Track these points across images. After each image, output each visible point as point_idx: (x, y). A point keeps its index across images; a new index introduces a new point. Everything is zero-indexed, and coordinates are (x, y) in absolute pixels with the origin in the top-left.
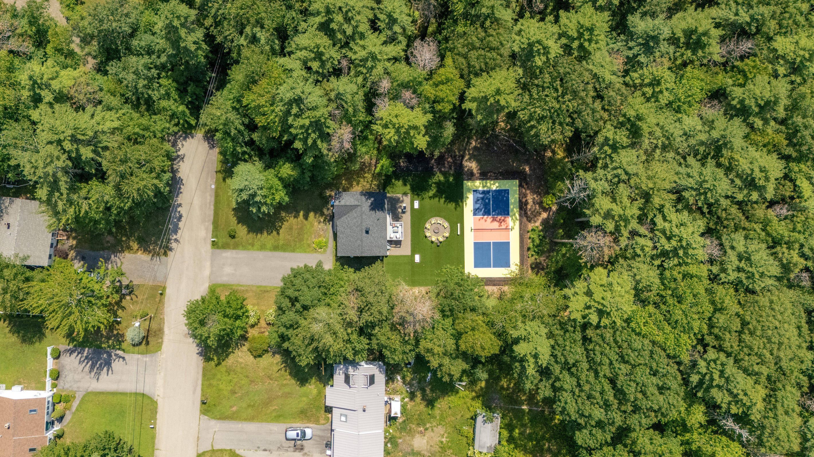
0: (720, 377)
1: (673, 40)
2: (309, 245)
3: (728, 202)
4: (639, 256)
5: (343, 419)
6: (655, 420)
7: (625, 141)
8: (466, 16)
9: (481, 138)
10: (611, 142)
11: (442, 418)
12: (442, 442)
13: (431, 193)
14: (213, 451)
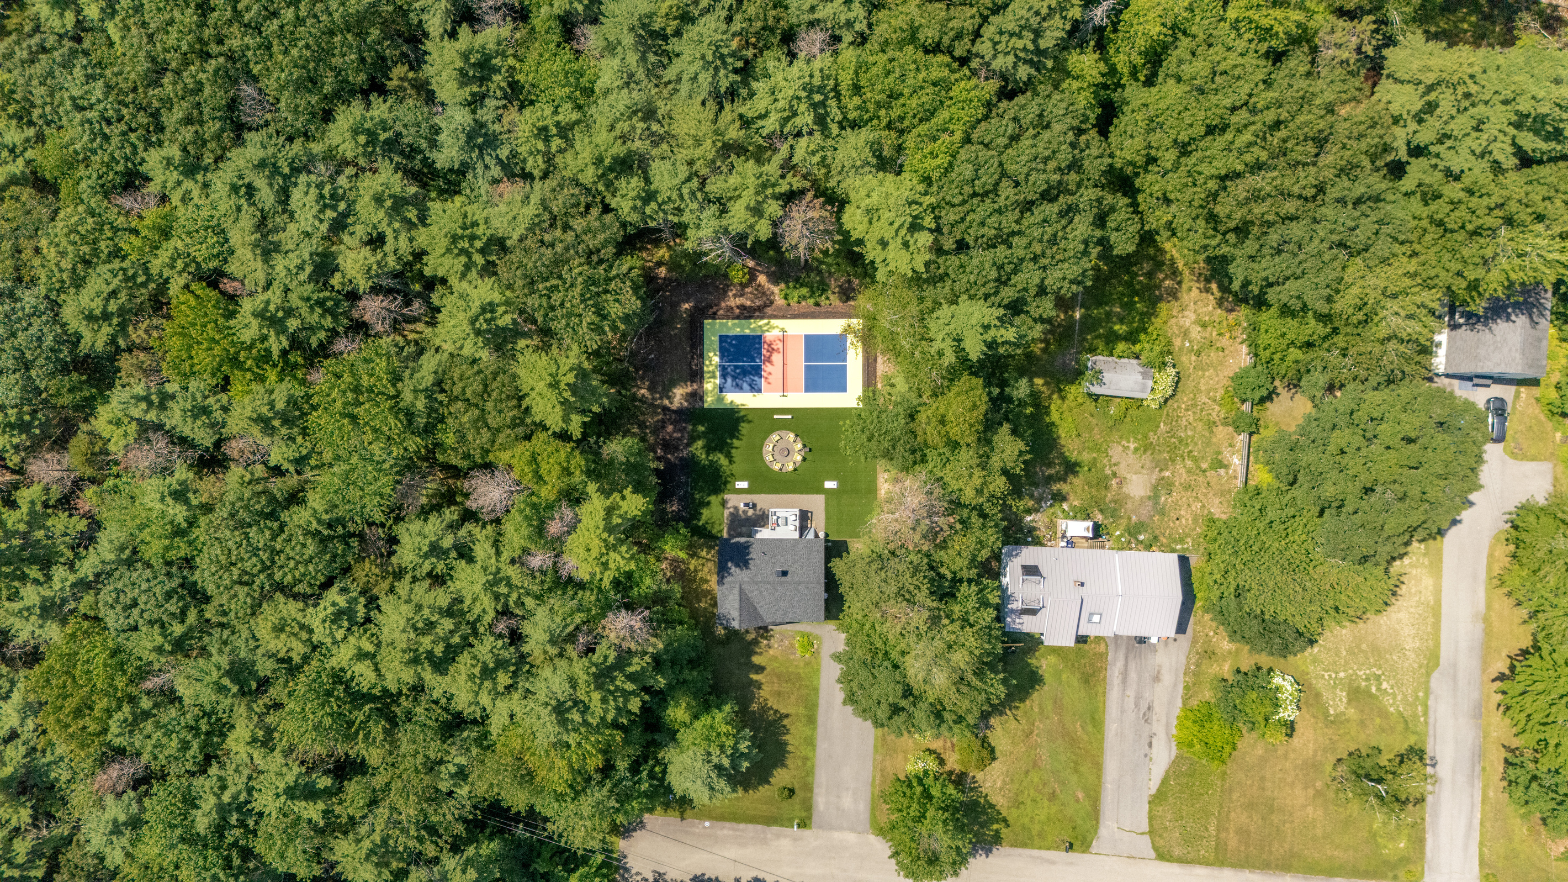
0: (1020, 37)
1: (475, 102)
2: (808, 664)
3: (738, 17)
4: (824, 158)
5: (1096, 618)
6: (1093, 133)
7: (636, 182)
8: (428, 430)
9: (634, 379)
10: (639, 203)
11: (1096, 448)
12: (1136, 450)
13: (723, 461)
14: (1152, 832)
